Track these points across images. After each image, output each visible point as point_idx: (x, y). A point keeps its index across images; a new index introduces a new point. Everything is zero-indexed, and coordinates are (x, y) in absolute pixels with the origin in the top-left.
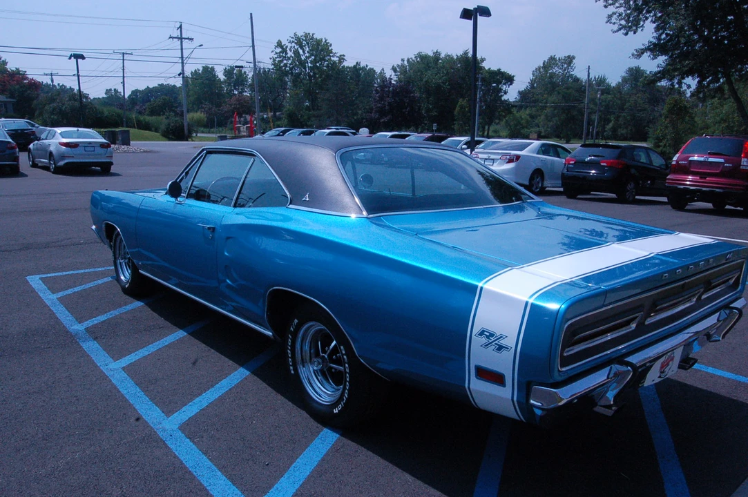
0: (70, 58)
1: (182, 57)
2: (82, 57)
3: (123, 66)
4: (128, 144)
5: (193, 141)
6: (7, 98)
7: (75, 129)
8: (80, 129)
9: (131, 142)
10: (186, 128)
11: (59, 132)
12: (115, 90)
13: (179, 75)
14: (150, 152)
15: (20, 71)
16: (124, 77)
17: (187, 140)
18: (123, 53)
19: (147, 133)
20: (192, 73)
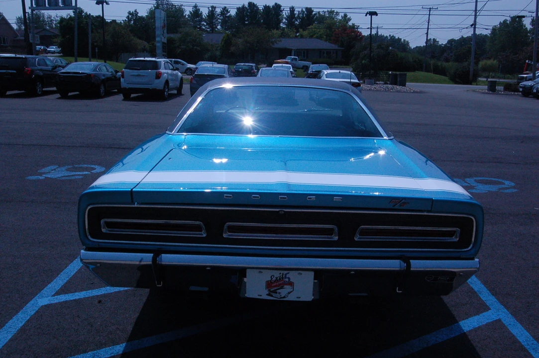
0: (366, 15)
1: (476, 10)
2: (375, 14)
3: (429, 19)
4: (404, 85)
5: (477, 85)
6: (338, 47)
7: (338, 71)
8: (341, 71)
9: (407, 83)
10: (471, 73)
11: (326, 73)
12: (434, 39)
13: (472, 26)
14: (421, 92)
15: (355, 26)
16: (428, 29)
17: (471, 84)
18: (430, 8)
19: (438, 77)
20: (500, 23)
